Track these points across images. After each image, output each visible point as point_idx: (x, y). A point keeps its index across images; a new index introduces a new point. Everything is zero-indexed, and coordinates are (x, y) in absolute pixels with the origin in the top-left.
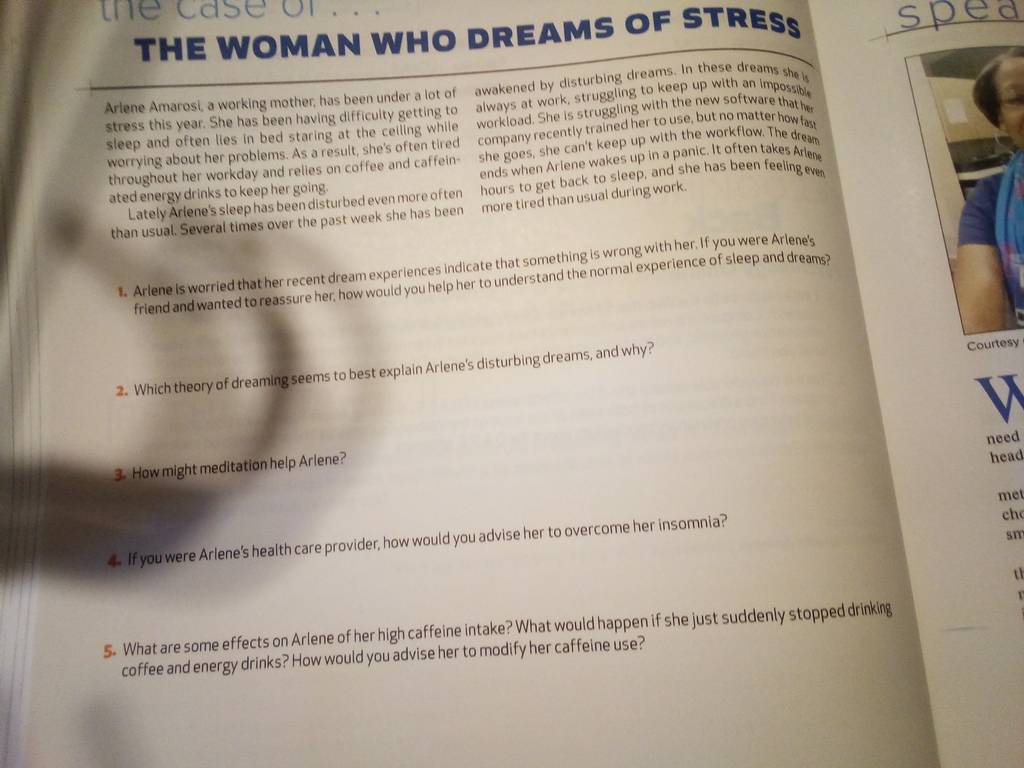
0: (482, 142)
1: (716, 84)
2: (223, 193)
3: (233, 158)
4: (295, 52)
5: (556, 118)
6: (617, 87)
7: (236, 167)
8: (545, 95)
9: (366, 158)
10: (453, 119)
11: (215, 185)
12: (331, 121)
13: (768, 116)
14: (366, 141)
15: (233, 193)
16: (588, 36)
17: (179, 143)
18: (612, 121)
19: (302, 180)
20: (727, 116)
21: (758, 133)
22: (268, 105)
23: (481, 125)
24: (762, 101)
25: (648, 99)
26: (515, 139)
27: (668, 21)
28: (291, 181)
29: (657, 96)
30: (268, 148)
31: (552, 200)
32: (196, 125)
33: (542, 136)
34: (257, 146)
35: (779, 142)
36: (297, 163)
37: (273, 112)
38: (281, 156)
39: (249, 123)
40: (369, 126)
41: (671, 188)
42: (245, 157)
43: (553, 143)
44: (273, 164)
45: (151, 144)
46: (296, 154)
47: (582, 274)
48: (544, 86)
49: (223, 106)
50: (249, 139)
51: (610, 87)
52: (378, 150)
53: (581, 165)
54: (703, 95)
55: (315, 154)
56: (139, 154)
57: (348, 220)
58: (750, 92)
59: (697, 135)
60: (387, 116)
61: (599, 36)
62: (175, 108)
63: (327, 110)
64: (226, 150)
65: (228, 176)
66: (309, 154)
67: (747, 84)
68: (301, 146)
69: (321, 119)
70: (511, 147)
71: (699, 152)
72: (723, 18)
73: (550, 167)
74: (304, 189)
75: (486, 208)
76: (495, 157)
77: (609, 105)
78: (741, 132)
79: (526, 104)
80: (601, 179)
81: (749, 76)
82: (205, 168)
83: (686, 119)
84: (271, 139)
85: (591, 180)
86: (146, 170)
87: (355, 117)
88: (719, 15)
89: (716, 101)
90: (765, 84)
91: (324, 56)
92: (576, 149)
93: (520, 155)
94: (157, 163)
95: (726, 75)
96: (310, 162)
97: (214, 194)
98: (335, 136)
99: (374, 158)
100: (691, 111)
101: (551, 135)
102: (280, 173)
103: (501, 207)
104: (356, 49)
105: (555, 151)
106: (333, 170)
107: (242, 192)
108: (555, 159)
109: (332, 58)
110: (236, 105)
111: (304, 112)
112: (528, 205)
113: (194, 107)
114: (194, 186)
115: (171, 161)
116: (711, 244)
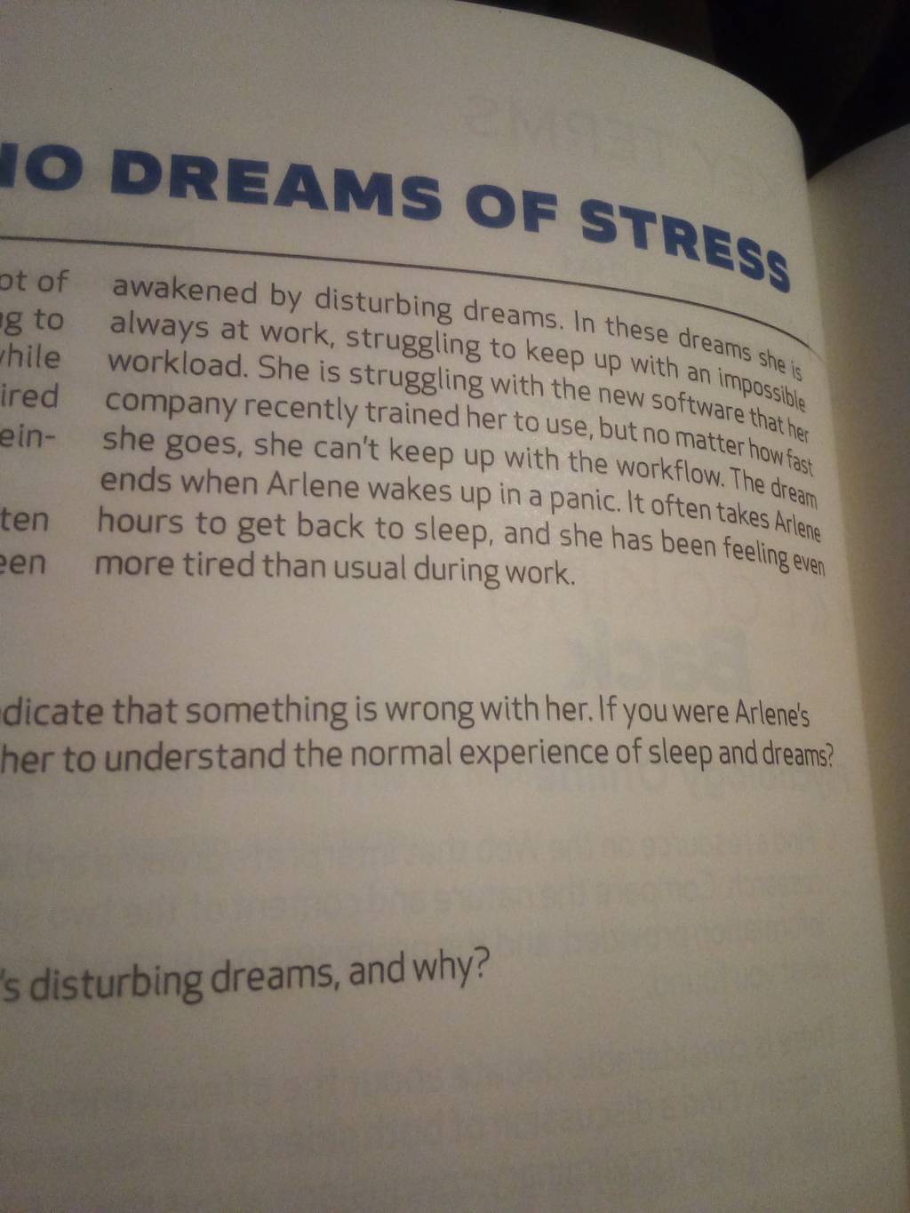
0: (115, 401)
1: (639, 365)
5: (300, 372)
6: (442, 329)
8: (280, 317)
10: (50, 341)
13: (732, 447)
16: (386, 209)
18: (427, 403)
20: (657, 435)
21: (713, 478)
23: (117, 362)
24: (722, 413)
25: (504, 370)
26: (198, 405)
27: (550, 215)
29: (525, 366)
31: (275, 564)
33: (264, 408)
35: (751, 501)
41: (544, 574)
43: (288, 428)
47: (331, 758)
48: (278, 297)
51: (424, 326)
53: (350, 490)
54: (613, 383)
58: (700, 392)
59: (599, 465)
61: (408, 212)
67: (696, 374)
70: (187, 424)
71: (602, 503)
72: (655, 232)
73: (277, 483)
75: (105, 562)
76: (145, 442)
77: (419, 365)
78: (682, 472)
79: (232, 331)
80: (393, 531)
81: (699, 357)
83: (580, 428)
85: (369, 529)
88: (648, 226)
89: (637, 399)
90: (728, 379)
92: (340, 450)
93: (209, 445)
95: (657, 350)
100: (590, 411)
101: (284, 409)
103: (143, 565)
105: (293, 448)
108: (289, 467)
112: (214, 566)
116: (619, 712)
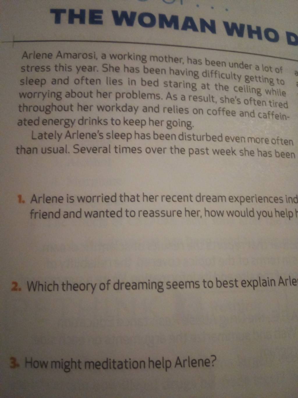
2: (109, 121)
3: (119, 95)
4: (169, 25)
7: (121, 102)
9: (222, 105)
11: (103, 115)
12: (195, 75)
14: (223, 93)
15: (118, 122)
17: (77, 82)
19: (174, 117)
22: (148, 59)
28: (165, 116)
30: (147, 89)
32: (91, 69)
34: (139, 88)
36: (170, 103)
37: (151, 64)
38: (157, 97)
39: (132, 70)
40: (224, 82)
42: (129, 96)
44: (151, 102)
45: (54, 82)
46: (169, 96)
49: (113, 56)
50: (132, 82)
52: (232, 101)
55: (183, 98)
56: (44, 89)
57: (210, 152)
60: (236, 77)
62: (76, 56)
63: (193, 68)
64: (114, 89)
65: (115, 108)
66: (179, 97)
68: (173, 91)
69: (188, 73)
74: (175, 124)
82: (96, 101)
84: (149, 83)
86: (48, 101)
87: (214, 75)
91: (190, 31)
94: (58, 96)
96: (180, 104)
97: (102, 122)
98: (198, 87)
99: (229, 106)
102: (156, 109)
104: (213, 29)
106: (198, 111)
107: (125, 122)
109: (195, 33)
110: (123, 57)
111: (175, 66)
113: (91, 56)
114: (86, 115)
115: (69, 95)
